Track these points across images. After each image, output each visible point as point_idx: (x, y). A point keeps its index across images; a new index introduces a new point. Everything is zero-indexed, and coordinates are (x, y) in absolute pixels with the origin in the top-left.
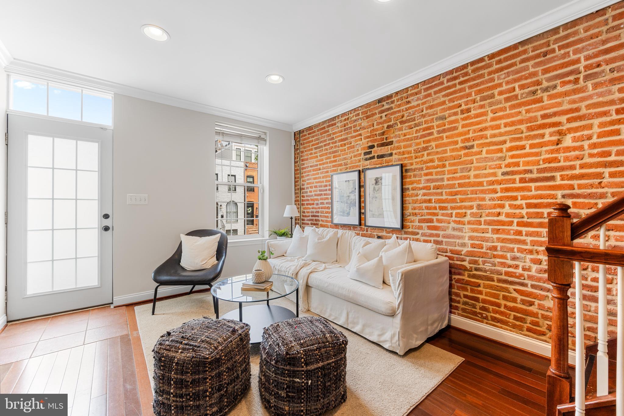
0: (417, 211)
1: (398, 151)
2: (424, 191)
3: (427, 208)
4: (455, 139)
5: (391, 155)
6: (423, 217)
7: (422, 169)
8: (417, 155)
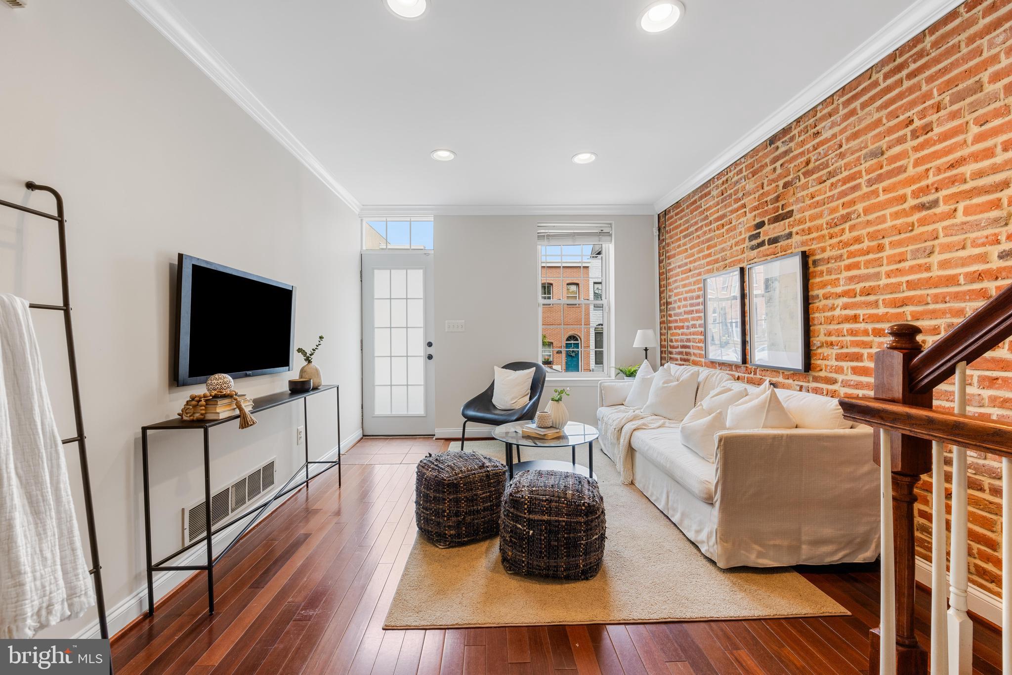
0: (833, 339)
1: (801, 227)
2: (845, 300)
3: (852, 333)
4: (901, 192)
5: (790, 235)
6: (845, 350)
7: (840, 258)
8: (832, 231)
